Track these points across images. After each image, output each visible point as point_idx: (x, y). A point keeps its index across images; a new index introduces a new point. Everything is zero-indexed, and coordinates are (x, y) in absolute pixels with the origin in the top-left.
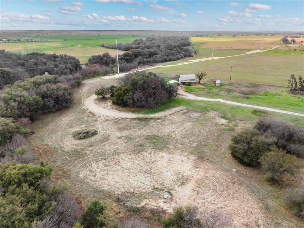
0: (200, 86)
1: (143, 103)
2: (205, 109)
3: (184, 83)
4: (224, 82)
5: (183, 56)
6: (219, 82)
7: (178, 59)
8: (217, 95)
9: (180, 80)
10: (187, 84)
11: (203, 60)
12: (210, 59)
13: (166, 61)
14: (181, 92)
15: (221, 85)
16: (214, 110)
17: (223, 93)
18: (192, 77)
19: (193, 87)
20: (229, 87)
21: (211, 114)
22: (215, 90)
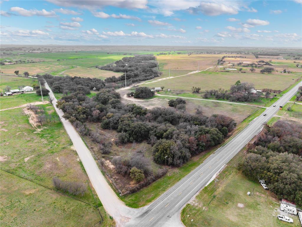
0: (163, 92)
1: (145, 97)
2: (164, 98)
3: (156, 91)
4: (171, 90)
5: (154, 76)
6: (169, 90)
7: (151, 78)
8: (168, 94)
9: (155, 89)
10: (158, 91)
11: (164, 79)
12: (168, 78)
13: (145, 80)
14: (156, 94)
15: (170, 91)
16: (166, 98)
17: (170, 94)
18: (159, 88)
19: (160, 92)
20: (173, 92)
21: (165, 99)
22: (168, 93)
